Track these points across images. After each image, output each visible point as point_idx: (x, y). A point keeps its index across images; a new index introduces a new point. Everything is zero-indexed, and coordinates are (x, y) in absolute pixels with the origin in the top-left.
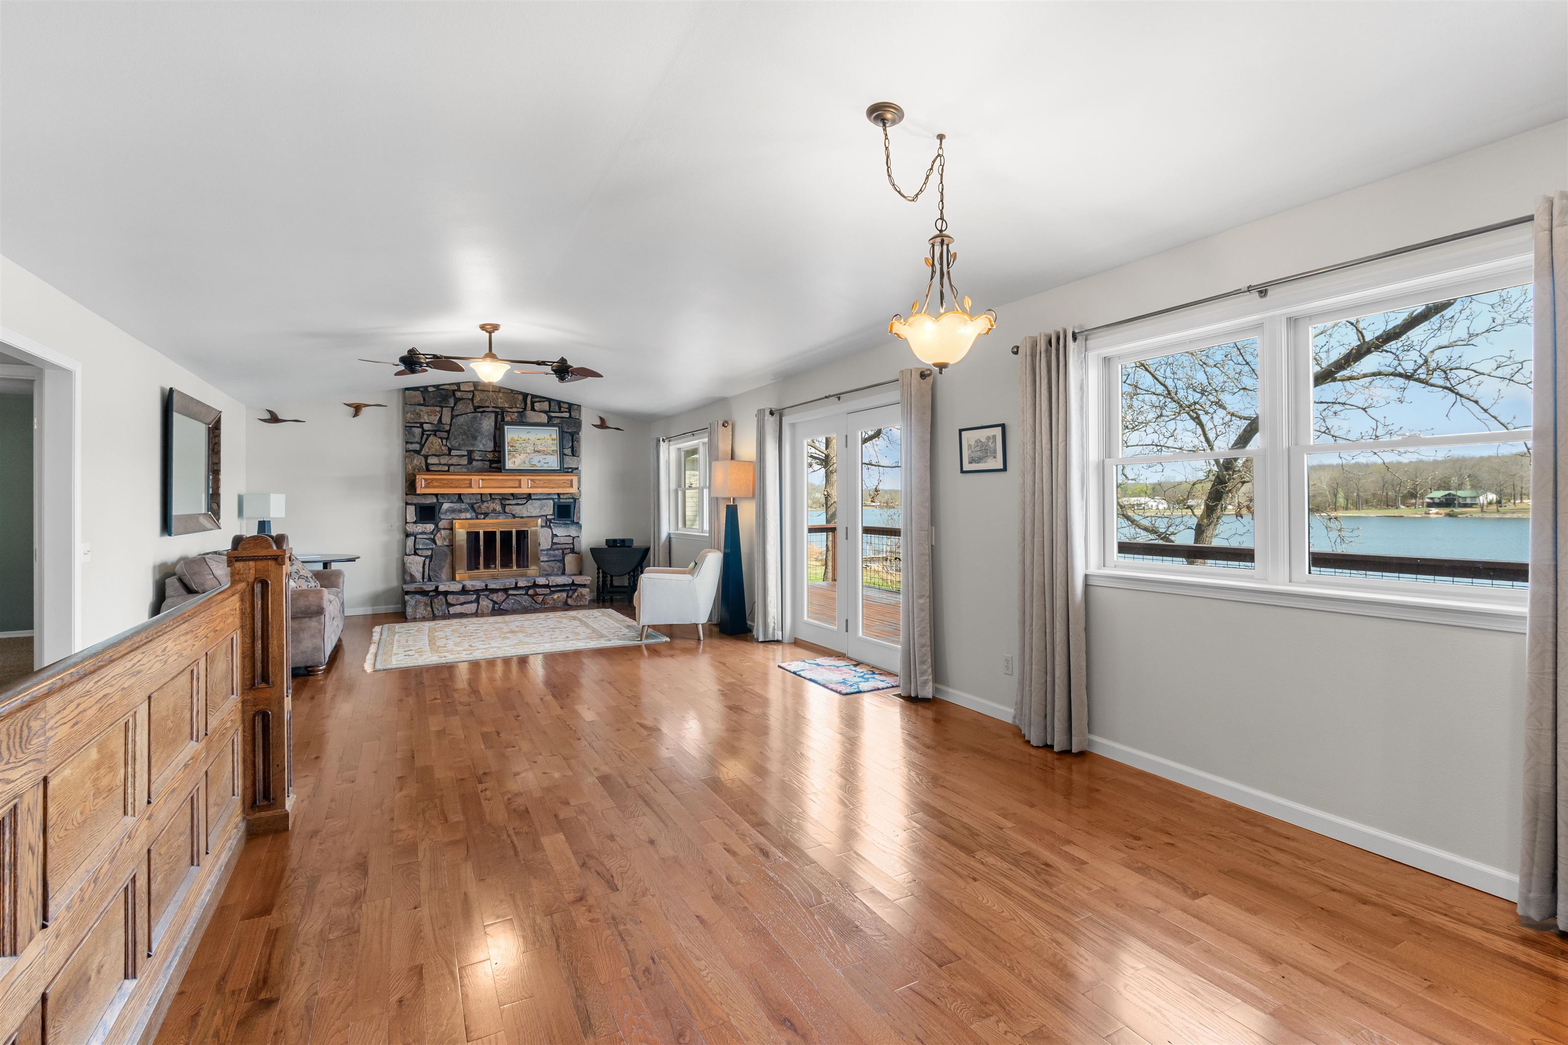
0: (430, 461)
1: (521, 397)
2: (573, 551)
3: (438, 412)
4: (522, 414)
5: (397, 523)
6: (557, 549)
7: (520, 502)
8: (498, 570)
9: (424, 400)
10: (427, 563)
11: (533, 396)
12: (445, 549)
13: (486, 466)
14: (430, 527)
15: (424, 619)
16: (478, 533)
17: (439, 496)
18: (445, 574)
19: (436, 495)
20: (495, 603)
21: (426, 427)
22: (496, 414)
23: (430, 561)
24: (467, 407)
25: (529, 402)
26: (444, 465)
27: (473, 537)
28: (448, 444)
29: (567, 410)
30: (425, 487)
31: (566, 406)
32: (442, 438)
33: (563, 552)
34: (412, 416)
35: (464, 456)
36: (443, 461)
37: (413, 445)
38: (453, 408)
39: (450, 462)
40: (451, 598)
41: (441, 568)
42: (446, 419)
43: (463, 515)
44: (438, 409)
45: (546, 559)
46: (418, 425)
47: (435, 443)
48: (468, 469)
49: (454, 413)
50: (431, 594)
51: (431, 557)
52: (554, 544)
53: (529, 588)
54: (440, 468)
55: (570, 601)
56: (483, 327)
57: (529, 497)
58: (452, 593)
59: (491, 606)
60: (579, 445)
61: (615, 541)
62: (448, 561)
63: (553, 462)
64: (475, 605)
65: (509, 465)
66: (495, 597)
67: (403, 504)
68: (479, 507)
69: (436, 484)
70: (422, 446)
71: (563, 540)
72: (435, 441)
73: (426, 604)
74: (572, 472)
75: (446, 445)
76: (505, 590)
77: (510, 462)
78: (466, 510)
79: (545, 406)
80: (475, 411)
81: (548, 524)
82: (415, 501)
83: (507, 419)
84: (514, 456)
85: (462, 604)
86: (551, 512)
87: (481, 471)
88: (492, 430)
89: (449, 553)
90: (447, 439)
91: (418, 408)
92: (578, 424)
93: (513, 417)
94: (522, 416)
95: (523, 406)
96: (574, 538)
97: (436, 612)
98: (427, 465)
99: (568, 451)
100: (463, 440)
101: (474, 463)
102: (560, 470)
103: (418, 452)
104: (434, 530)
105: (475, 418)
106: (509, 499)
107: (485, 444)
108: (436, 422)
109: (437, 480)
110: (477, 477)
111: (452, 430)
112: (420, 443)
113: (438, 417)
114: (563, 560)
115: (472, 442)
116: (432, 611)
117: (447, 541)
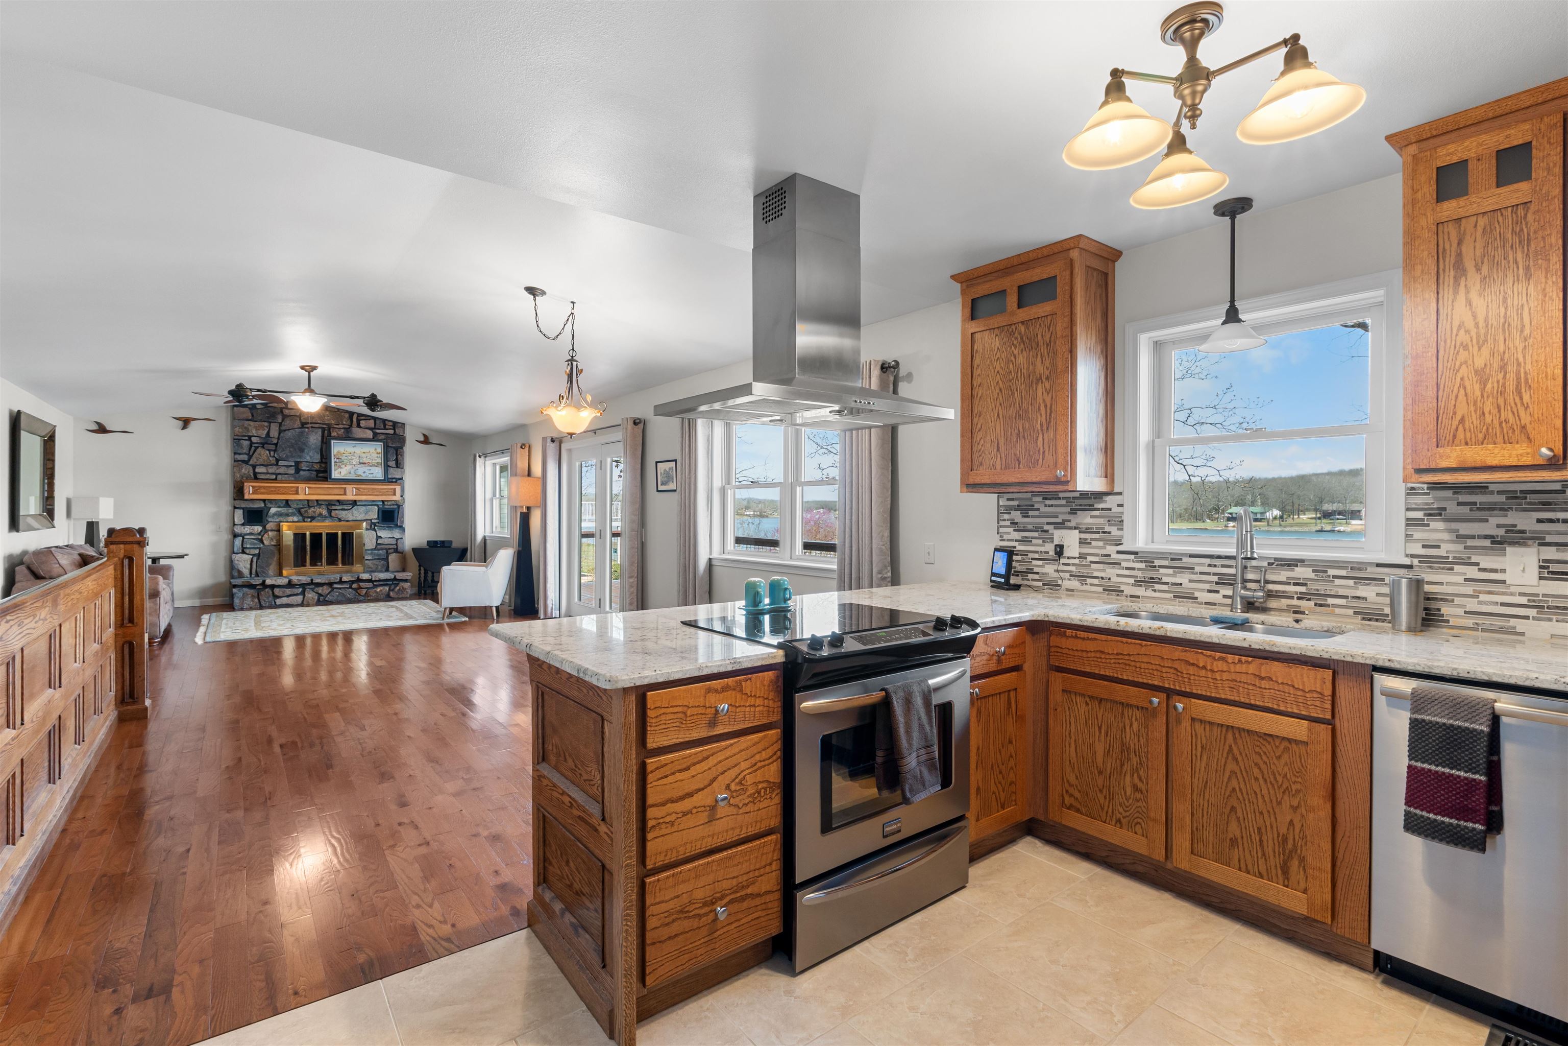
0: (258, 470)
1: (347, 415)
2: (396, 551)
3: (267, 427)
4: (348, 430)
5: (225, 524)
6: (382, 549)
7: (345, 507)
8: (324, 567)
9: (253, 415)
10: (255, 560)
11: (359, 415)
12: (272, 548)
13: (313, 476)
14: (258, 529)
15: (251, 609)
16: (305, 534)
17: (267, 502)
18: (272, 570)
19: (264, 501)
20: (320, 595)
21: (254, 439)
22: (323, 430)
23: (258, 559)
24: (294, 423)
25: (355, 419)
26: (272, 474)
27: (299, 538)
28: (276, 455)
29: (392, 428)
30: (253, 493)
31: (391, 424)
32: (269, 450)
33: (387, 552)
34: (240, 430)
35: (292, 466)
36: (270, 471)
37: (241, 456)
38: (280, 424)
39: (278, 471)
40: (277, 591)
41: (268, 565)
42: (274, 433)
43: (290, 519)
44: (266, 424)
45: (370, 557)
46: (247, 438)
47: (263, 454)
48: (295, 477)
49: (282, 428)
50: (258, 587)
51: (258, 555)
52: (377, 544)
53: (353, 582)
54: (268, 476)
55: (392, 594)
56: (303, 368)
57: (354, 503)
58: (279, 586)
59: (316, 597)
60: (403, 459)
61: (436, 542)
62: (275, 559)
63: (378, 473)
64: (301, 597)
65: (335, 474)
66: (320, 590)
67: (230, 508)
68: (306, 511)
69: (263, 491)
70: (250, 457)
71: (387, 541)
72: (263, 453)
73: (253, 596)
74: (396, 482)
75: (274, 456)
76: (330, 584)
77: (336, 472)
78: (293, 514)
79: (371, 423)
80: (302, 427)
81: (372, 526)
82: (243, 506)
83: (334, 434)
84: (340, 467)
85: (288, 596)
86: (376, 517)
87: (308, 480)
88: (319, 444)
89: (276, 552)
90: (275, 451)
91: (247, 422)
92: (402, 440)
93: (339, 433)
94: (348, 432)
95: (349, 423)
96: (397, 540)
97: (263, 603)
98: (255, 474)
99: (392, 464)
100: (290, 451)
101: (302, 473)
102: (384, 480)
103: (246, 462)
104: (261, 531)
105: (302, 432)
106: (335, 505)
107: (311, 456)
108: (264, 436)
109: (264, 487)
110: (304, 486)
111: (280, 443)
112: (248, 454)
113: (266, 432)
114: (387, 559)
115: (299, 454)
116: (260, 602)
117: (275, 541)
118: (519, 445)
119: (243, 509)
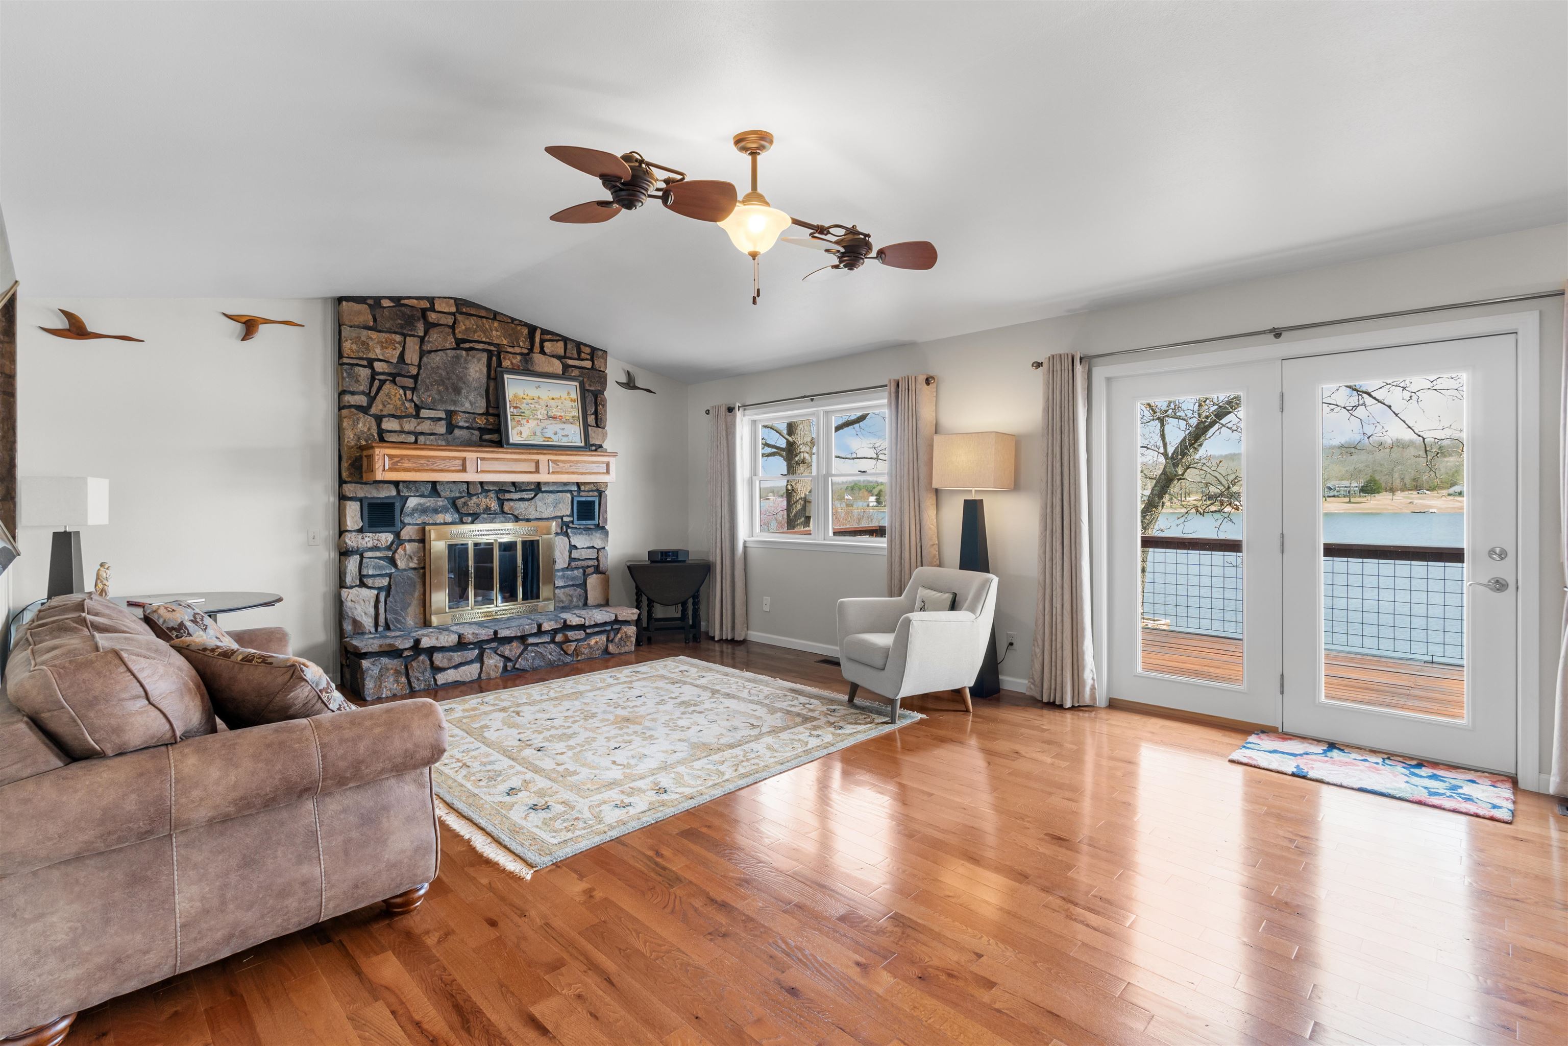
0: (386, 425)
1: (525, 331)
2: (598, 570)
3: (399, 343)
4: (526, 357)
5: (324, 530)
6: (577, 568)
7: (525, 495)
8: (497, 606)
9: (375, 320)
10: (382, 598)
11: (544, 332)
12: (411, 574)
13: (475, 437)
14: (386, 538)
15: (395, 697)
16: (466, 546)
17: (401, 486)
18: (415, 616)
19: (396, 484)
20: (507, 659)
21: (378, 366)
22: (489, 352)
23: (387, 596)
24: (445, 339)
25: (537, 340)
26: (409, 433)
27: (458, 553)
28: (415, 398)
29: (589, 357)
31: (588, 350)
32: (404, 388)
33: (584, 571)
34: (354, 347)
35: (440, 419)
36: (407, 427)
37: (357, 397)
38: (422, 340)
39: (419, 429)
41: (405, 607)
42: (412, 356)
43: (440, 518)
44: (398, 338)
45: (562, 583)
46: (365, 363)
47: (393, 396)
48: (447, 441)
49: (425, 348)
50: (406, 654)
51: (388, 589)
52: (571, 559)
53: (556, 631)
54: (402, 438)
55: (612, 648)
56: (740, 141)
57: (538, 488)
58: (442, 649)
59: (501, 665)
60: (605, 411)
61: (665, 554)
62: (417, 594)
63: (573, 435)
64: (477, 666)
65: (513, 435)
66: (507, 650)
67: (333, 499)
68: (465, 504)
69: (407, 464)
70: (372, 400)
71: (584, 554)
72: (393, 392)
73: (397, 672)
74: (596, 450)
75: (412, 400)
76: (522, 639)
77: (516, 431)
78: (445, 510)
79: (559, 348)
80: (458, 347)
81: (565, 529)
82: (361, 494)
83: (506, 363)
84: (520, 423)
85: (457, 666)
86: (568, 512)
87: (468, 444)
88: (484, 380)
89: (418, 580)
90: (413, 390)
91: (365, 333)
92: (602, 378)
93: (514, 361)
94: (526, 362)
95: (528, 344)
96: (599, 550)
97: (415, 685)
98: (381, 433)
99: (591, 419)
100: (439, 392)
101: (457, 432)
102: (583, 447)
103: (364, 410)
104: (392, 543)
105: (458, 357)
106: (509, 492)
107: (473, 402)
108: (395, 361)
109: (409, 458)
110: (475, 455)
111: (423, 375)
112: (368, 395)
113: (398, 352)
114: (584, 585)
115: (454, 398)
116: (409, 683)
117: (415, 561)
118: (921, 379)
119: (361, 500)
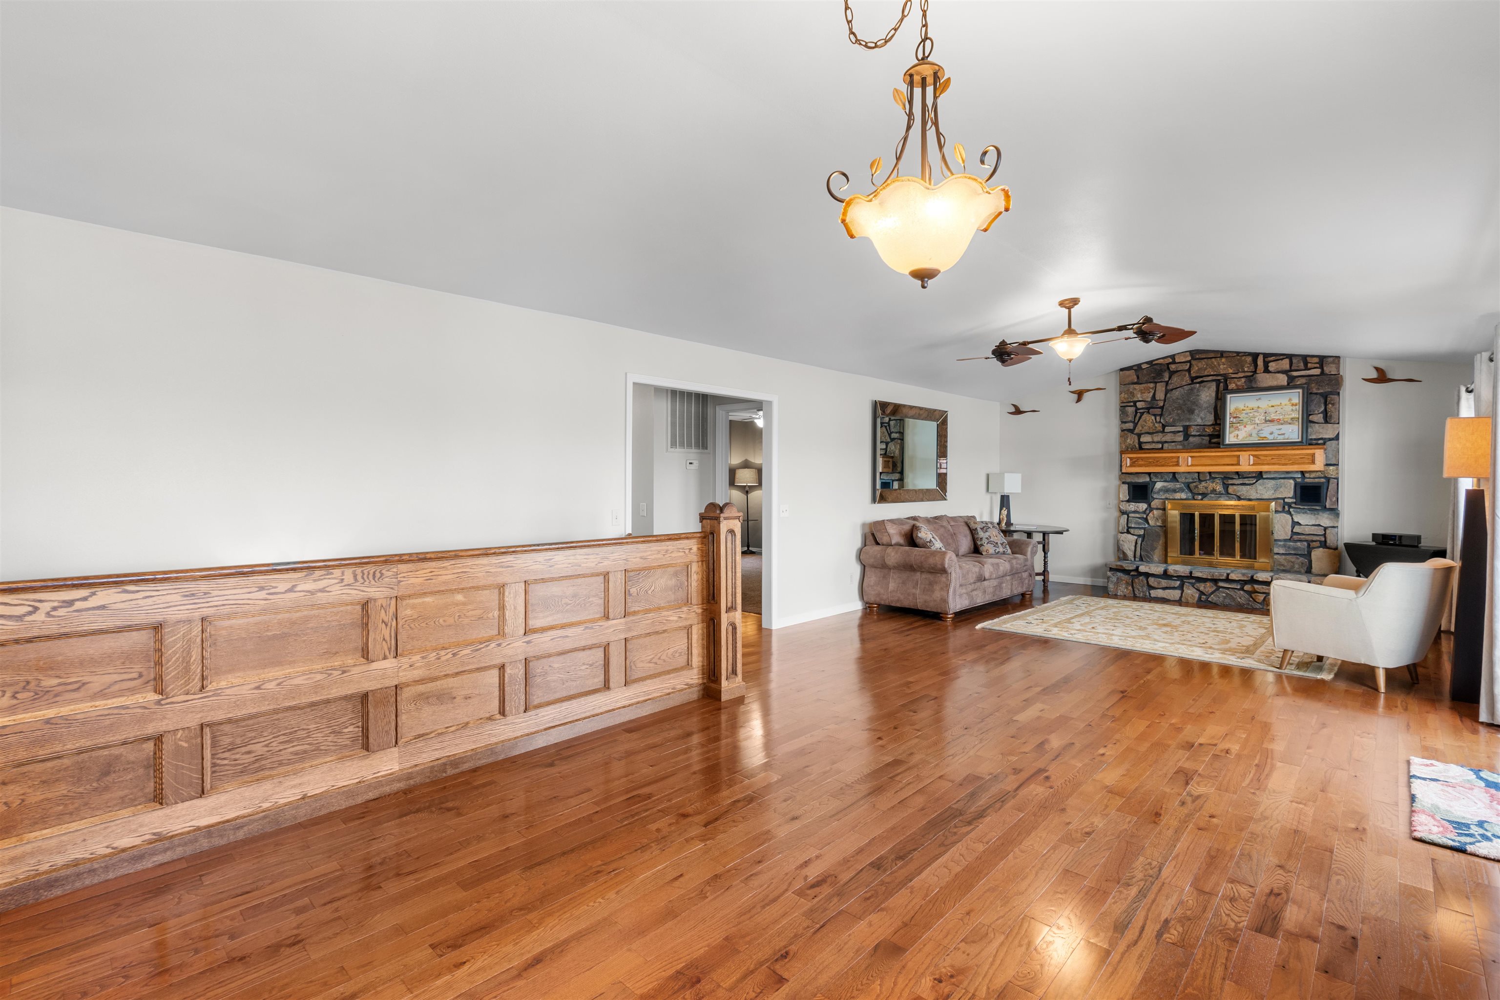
0: (1143, 439)
1: (1249, 359)
2: (1324, 544)
3: (1152, 388)
4: (1251, 378)
5: (1113, 501)
6: (1300, 541)
7: (1246, 481)
8: (1217, 558)
9: (1138, 377)
10: (1139, 542)
11: (1266, 355)
12: (1158, 529)
13: (1204, 442)
14: (1143, 506)
15: (1125, 598)
16: (1193, 515)
17: (1152, 475)
18: (1157, 555)
19: (1149, 474)
20: (1202, 593)
21: (1139, 405)
22: (1218, 382)
23: (1142, 541)
24: (1182, 380)
25: (1260, 362)
26: (1158, 442)
27: (1187, 519)
28: (1162, 421)
29: (1318, 365)
30: (1131, 466)
31: (1316, 360)
32: (1155, 415)
33: (1309, 545)
34: (1126, 396)
35: (1179, 432)
36: (1156, 439)
37: (1127, 425)
38: (1167, 383)
39: (1164, 439)
40: (1152, 581)
41: (1153, 549)
42: (1160, 395)
43: (1178, 496)
44: (1152, 385)
45: (1282, 551)
46: (1132, 404)
47: (1148, 421)
48: (1184, 446)
49: (1168, 388)
50: (1131, 573)
51: (1143, 537)
52: (1293, 533)
53: (1245, 582)
54: (1153, 446)
56: (1063, 304)
57: (1260, 475)
58: (1153, 575)
59: (1197, 595)
60: (1338, 408)
61: (1387, 537)
62: (1161, 542)
63: (1293, 433)
64: (1179, 592)
65: (1230, 438)
66: (1202, 587)
67: (1117, 483)
68: (1197, 486)
69: (1141, 462)
70: (1136, 425)
71: (1307, 530)
72: (1148, 419)
73: (1127, 583)
74: (1321, 444)
75: (1160, 422)
76: (1215, 581)
77: (1232, 435)
78: (1181, 490)
79: (1285, 364)
80: (1193, 383)
81: (1286, 508)
82: (1129, 480)
83: (1232, 386)
84: (1237, 429)
85: (1164, 589)
86: (1291, 494)
87: (1200, 447)
88: (1213, 401)
89: (1162, 534)
90: (1161, 415)
91: (1132, 386)
92: (1336, 381)
93: (1239, 383)
94: (1251, 381)
95: (1252, 368)
96: (1325, 529)
97: (1137, 592)
98: (1140, 443)
99: (1318, 417)
100: (1178, 414)
101: (1191, 439)
102: (1301, 442)
103: (1131, 431)
104: (1146, 509)
105: (1192, 389)
106: (1232, 479)
107: (1203, 418)
108: (1149, 400)
109: (1142, 459)
110: (1186, 455)
111: (1167, 405)
112: (1134, 422)
113: (1151, 394)
114: (1309, 554)
115: (1188, 416)
116: (1134, 591)
117: (1160, 522)
119: (1128, 483)
